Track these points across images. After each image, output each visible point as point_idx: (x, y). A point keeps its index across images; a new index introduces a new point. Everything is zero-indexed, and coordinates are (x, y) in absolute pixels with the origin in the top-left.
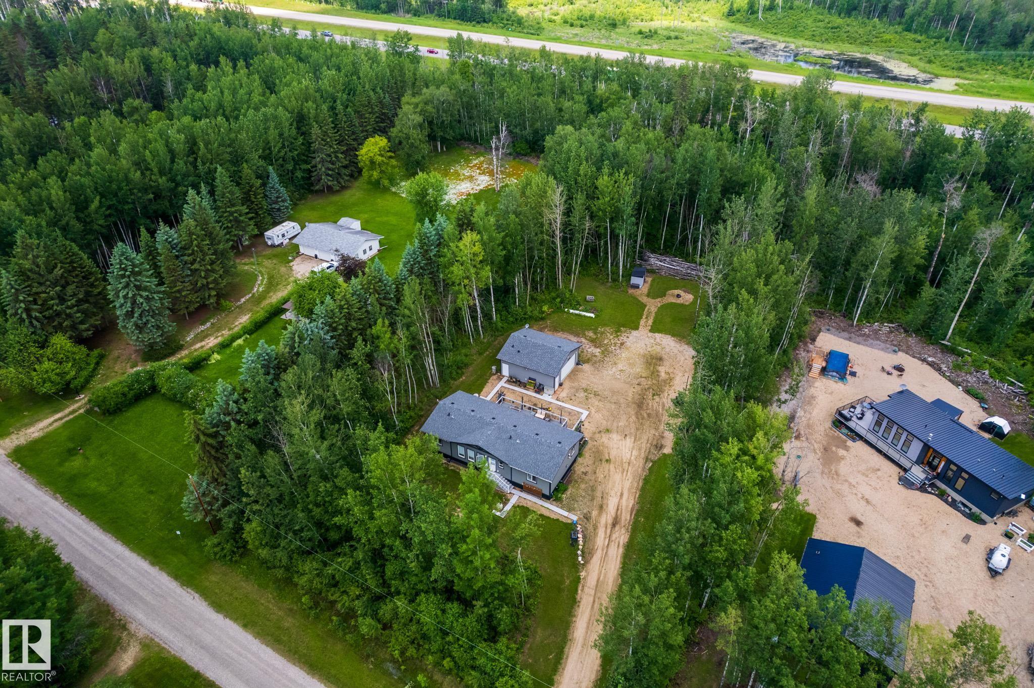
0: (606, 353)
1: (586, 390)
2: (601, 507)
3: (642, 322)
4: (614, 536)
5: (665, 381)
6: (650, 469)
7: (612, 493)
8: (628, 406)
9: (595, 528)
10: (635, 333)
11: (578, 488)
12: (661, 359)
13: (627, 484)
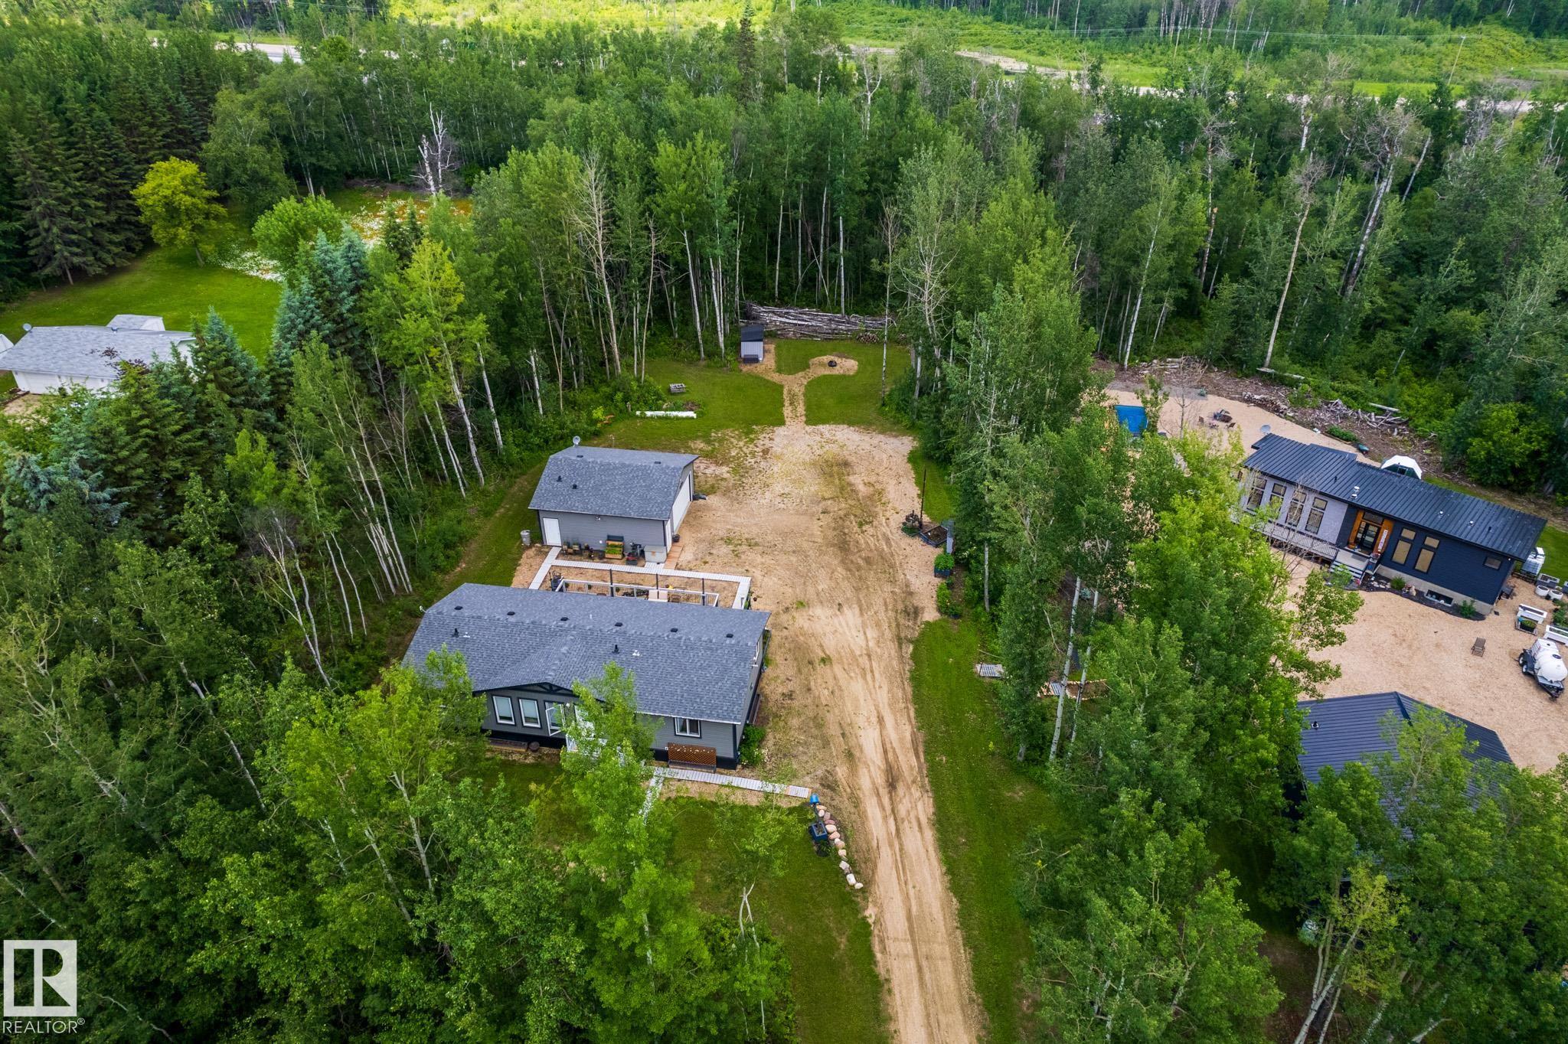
0: (740, 470)
1: (728, 541)
2: (849, 755)
3: (787, 411)
4: (902, 810)
5: (870, 498)
6: (914, 656)
7: (861, 721)
8: (822, 553)
9: (856, 802)
10: (780, 431)
11: (786, 729)
12: (846, 464)
13: (883, 696)
